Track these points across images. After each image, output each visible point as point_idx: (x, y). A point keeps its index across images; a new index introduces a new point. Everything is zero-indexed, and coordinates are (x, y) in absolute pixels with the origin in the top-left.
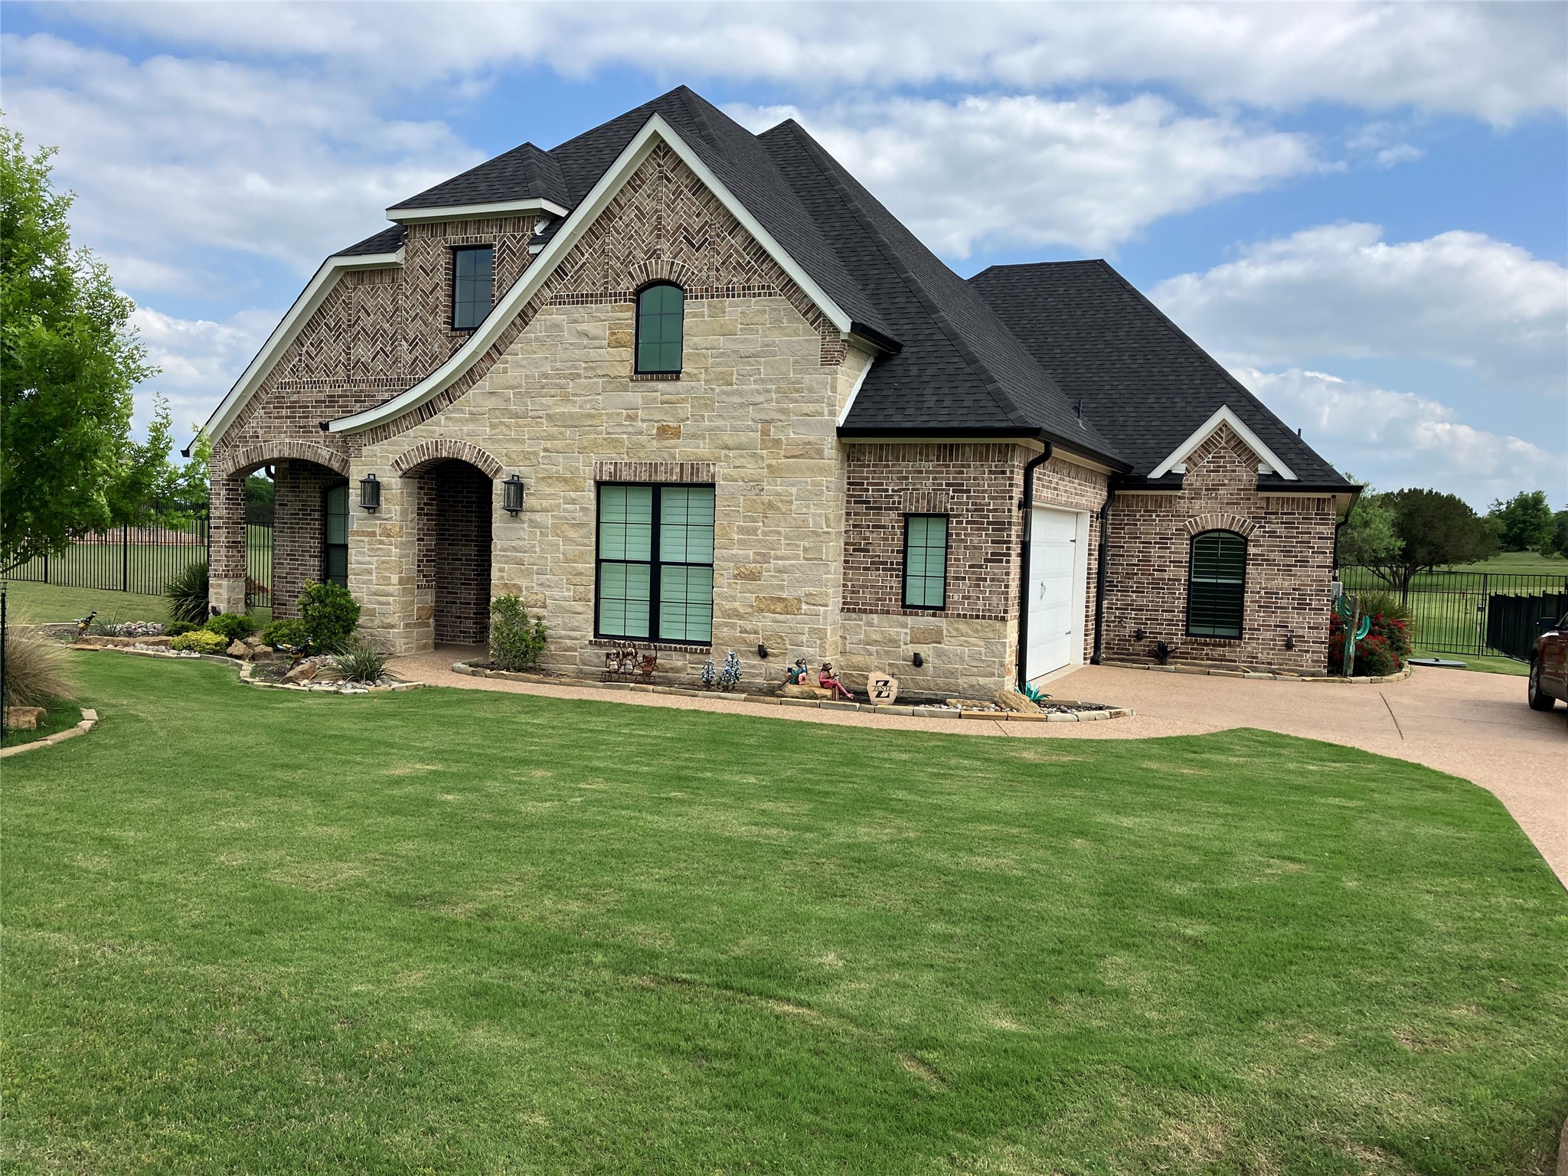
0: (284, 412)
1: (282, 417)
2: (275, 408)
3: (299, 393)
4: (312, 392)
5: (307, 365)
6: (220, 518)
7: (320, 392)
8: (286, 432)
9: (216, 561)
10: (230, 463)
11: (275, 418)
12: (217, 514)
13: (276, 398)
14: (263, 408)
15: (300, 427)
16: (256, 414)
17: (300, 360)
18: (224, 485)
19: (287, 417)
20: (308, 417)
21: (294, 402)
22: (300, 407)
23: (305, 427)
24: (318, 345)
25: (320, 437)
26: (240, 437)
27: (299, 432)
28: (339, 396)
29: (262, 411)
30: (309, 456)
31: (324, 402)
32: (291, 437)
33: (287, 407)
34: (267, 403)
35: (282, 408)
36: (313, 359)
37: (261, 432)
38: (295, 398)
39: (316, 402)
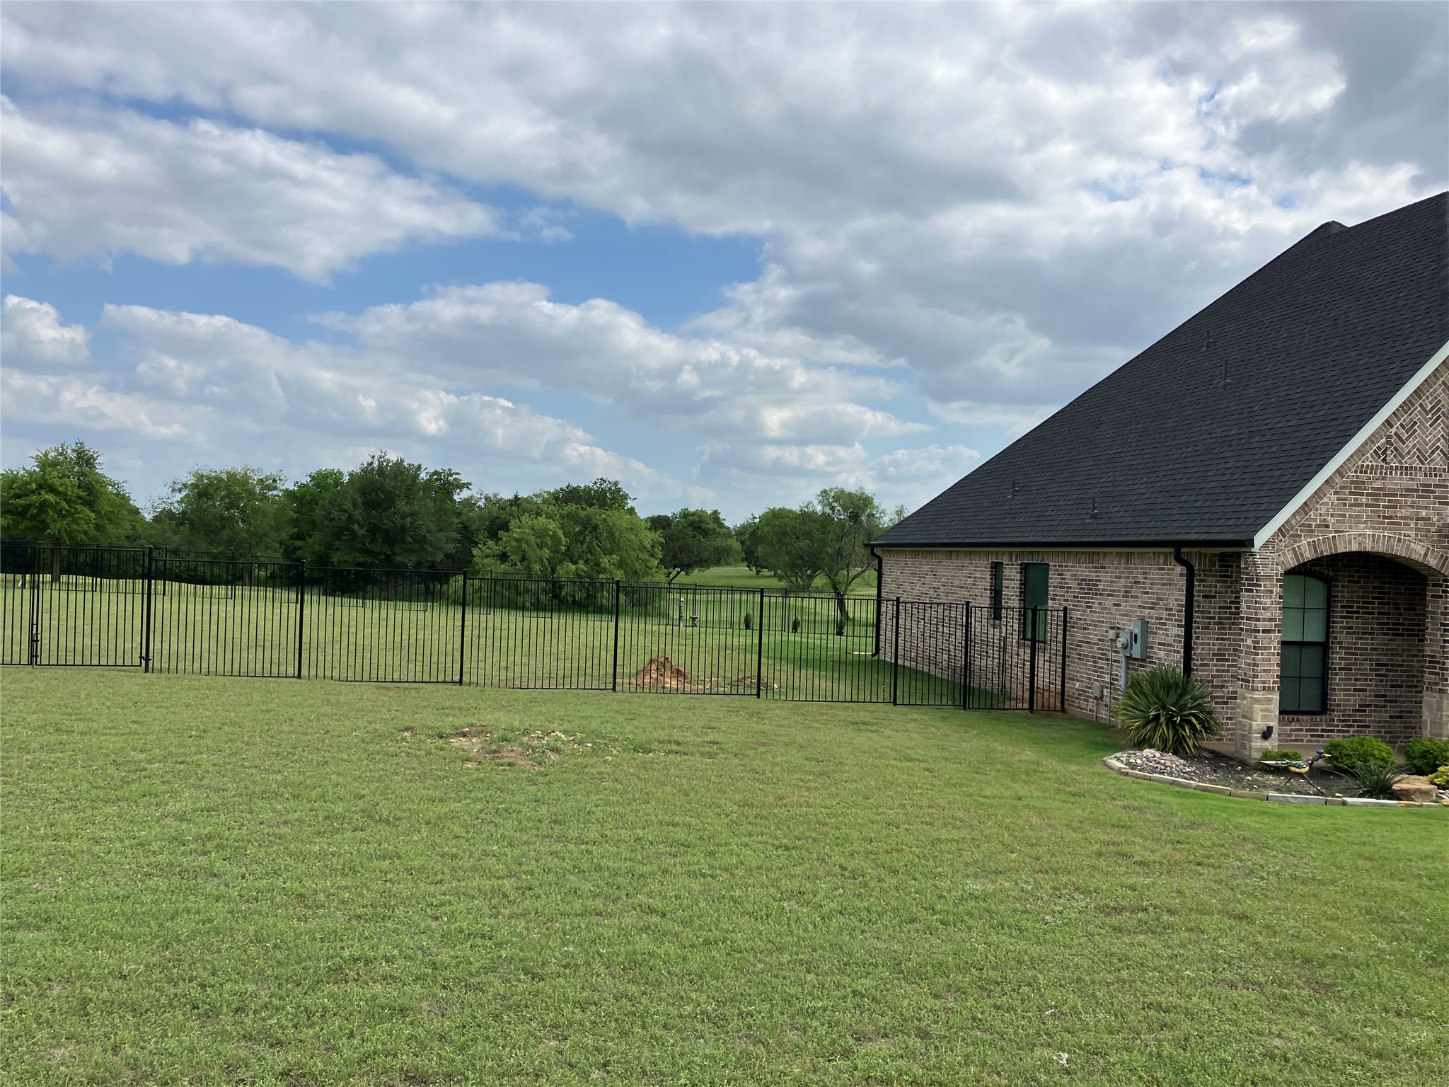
0: (1364, 499)
1: (1361, 505)
2: (1350, 493)
3: (1383, 479)
4: (1401, 479)
5: (1395, 448)
6: (1270, 620)
7: (1412, 479)
8: (1366, 522)
9: (1265, 671)
10: (1290, 556)
11: (1351, 505)
12: (1268, 615)
13: (1353, 482)
14: (1336, 493)
15: (1384, 517)
16: (1326, 500)
17: (1388, 442)
18: (1278, 580)
19: (1367, 506)
20: (1395, 507)
21: (1379, 489)
22: (1385, 495)
23: (1391, 517)
24: (1411, 429)
25: (1411, 529)
26: (1303, 525)
27: (1383, 523)
28: (1436, 486)
29: (1334, 497)
30: (1399, 550)
31: (1417, 491)
32: (1373, 528)
33: (1368, 494)
34: (1341, 488)
35: (1362, 494)
36: (1404, 443)
37: (1331, 521)
38: (1378, 484)
39: (1407, 490)
